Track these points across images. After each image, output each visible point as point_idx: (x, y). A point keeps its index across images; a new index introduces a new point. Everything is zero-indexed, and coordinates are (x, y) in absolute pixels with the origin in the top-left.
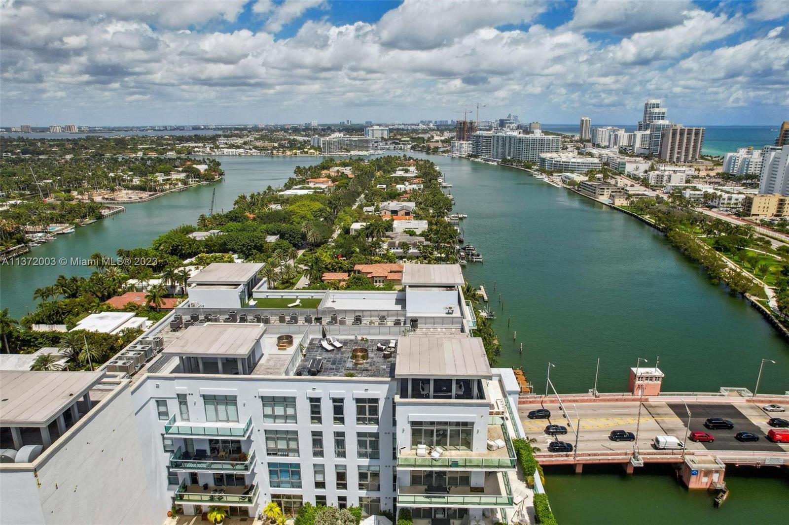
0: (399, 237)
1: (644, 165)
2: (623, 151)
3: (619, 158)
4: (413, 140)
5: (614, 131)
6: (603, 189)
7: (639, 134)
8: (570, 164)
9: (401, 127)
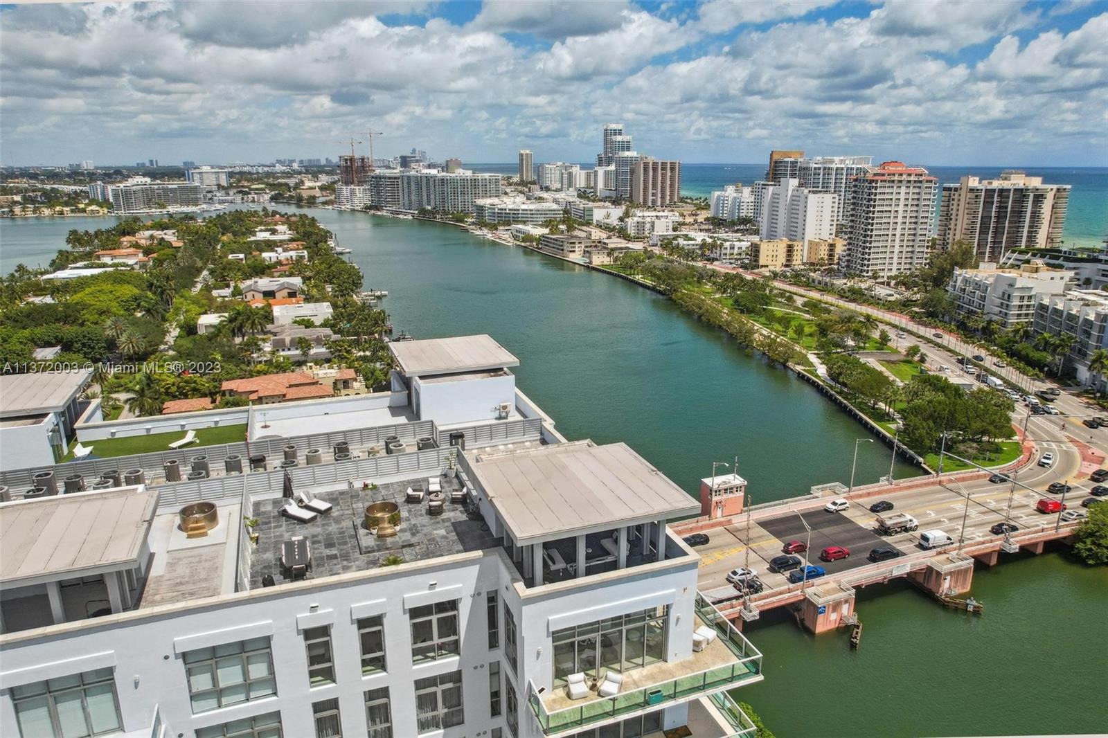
0: (288, 332)
1: (617, 212)
2: (582, 195)
3: (582, 204)
4: (272, 186)
5: (566, 168)
6: (574, 243)
7: (601, 171)
8: (520, 212)
9: (246, 169)
